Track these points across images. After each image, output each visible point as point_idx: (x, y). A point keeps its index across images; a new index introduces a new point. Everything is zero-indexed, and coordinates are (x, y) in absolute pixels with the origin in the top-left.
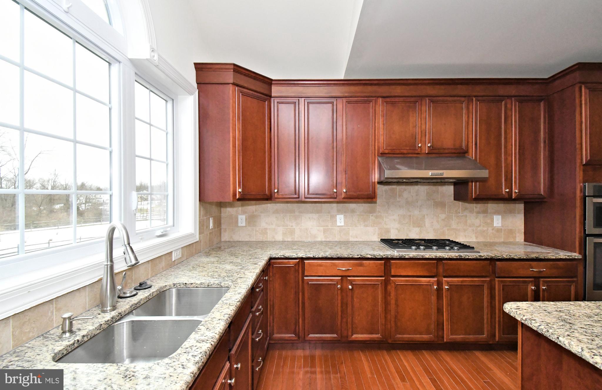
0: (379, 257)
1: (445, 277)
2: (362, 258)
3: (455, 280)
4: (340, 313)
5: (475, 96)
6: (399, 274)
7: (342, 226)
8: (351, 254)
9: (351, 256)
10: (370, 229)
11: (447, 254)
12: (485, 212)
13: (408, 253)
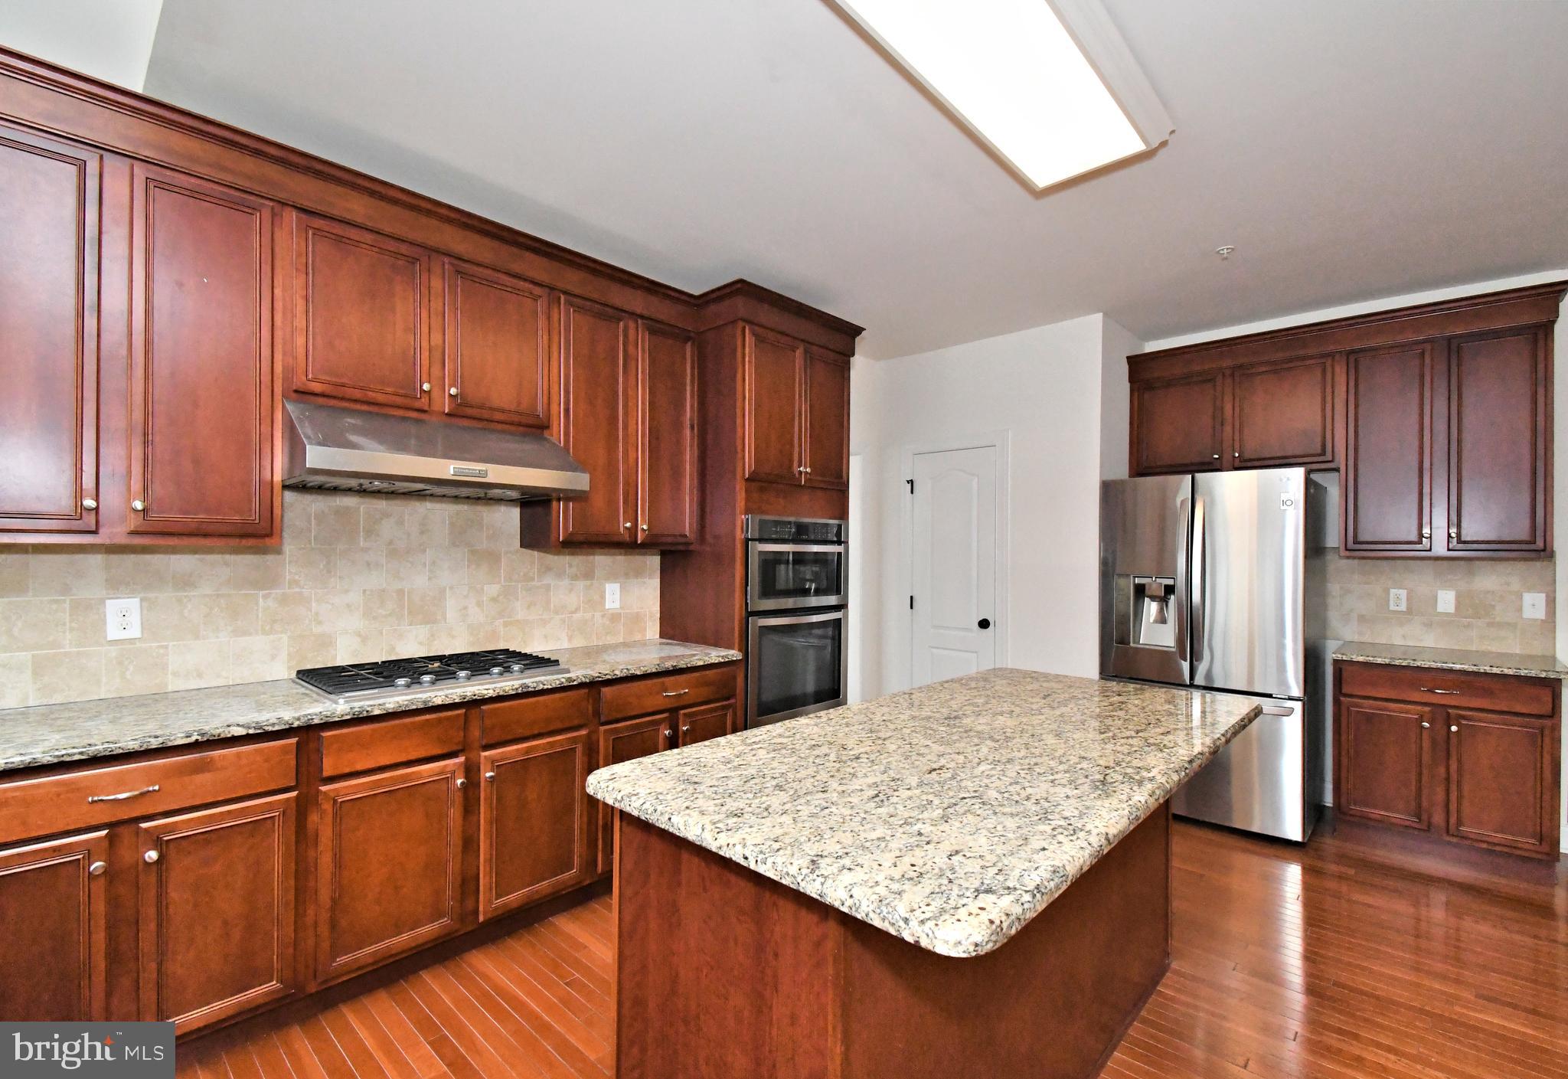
0: (277, 728)
1: (486, 748)
2: (208, 740)
3: (510, 752)
4: (102, 965)
5: (565, 293)
6: (347, 770)
7: (132, 641)
8: (158, 733)
9: (155, 743)
10: (258, 643)
11: (493, 686)
12: (589, 575)
13: (381, 701)
